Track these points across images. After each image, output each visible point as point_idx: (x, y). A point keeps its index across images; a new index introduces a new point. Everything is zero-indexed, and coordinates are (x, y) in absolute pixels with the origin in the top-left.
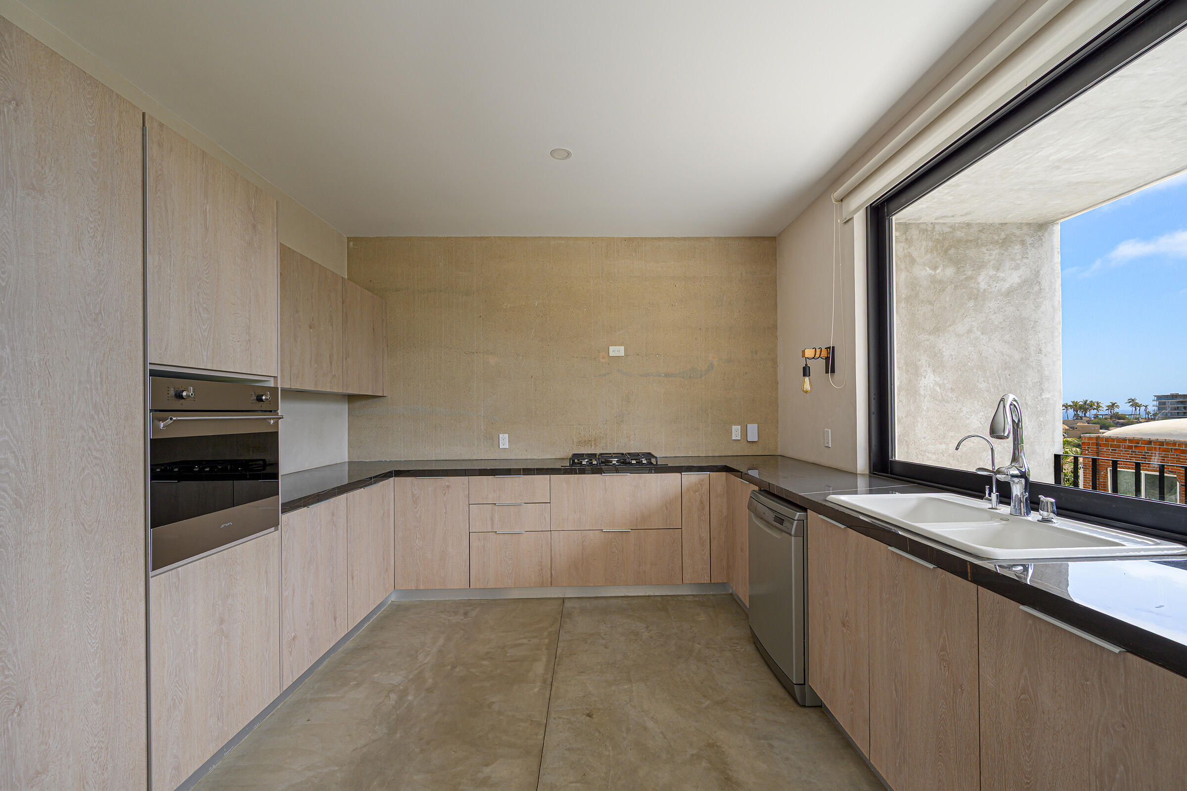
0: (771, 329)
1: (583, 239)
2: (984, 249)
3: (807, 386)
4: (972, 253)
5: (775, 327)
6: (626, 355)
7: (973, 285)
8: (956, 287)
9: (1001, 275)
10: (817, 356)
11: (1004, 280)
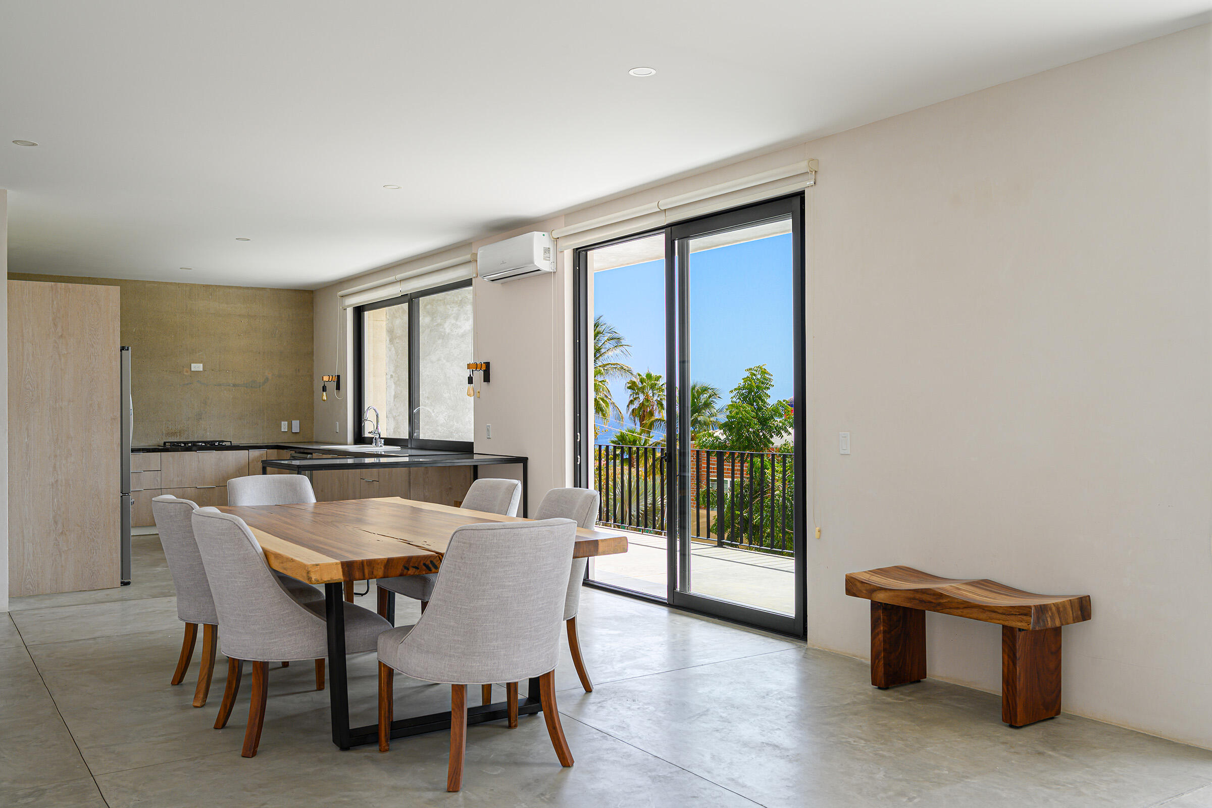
0: (311, 354)
1: (171, 283)
2: (448, 307)
3: (325, 398)
4: (441, 309)
5: (312, 353)
6: (204, 370)
7: (441, 330)
8: (431, 331)
9: (458, 323)
10: (330, 380)
11: (460, 327)
